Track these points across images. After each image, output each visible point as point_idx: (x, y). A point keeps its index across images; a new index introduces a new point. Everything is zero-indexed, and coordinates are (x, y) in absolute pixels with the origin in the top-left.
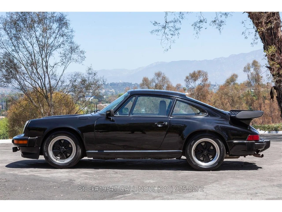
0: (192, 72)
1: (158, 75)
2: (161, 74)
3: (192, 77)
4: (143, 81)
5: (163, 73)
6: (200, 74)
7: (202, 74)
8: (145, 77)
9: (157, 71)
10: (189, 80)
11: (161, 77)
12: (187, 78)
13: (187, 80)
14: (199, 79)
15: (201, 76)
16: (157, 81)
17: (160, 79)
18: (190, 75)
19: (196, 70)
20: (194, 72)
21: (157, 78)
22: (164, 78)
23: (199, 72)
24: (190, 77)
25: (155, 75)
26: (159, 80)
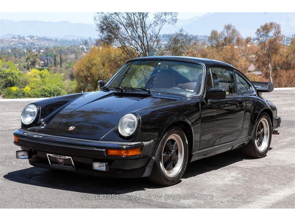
0: (263, 24)
1: (228, 27)
2: (231, 27)
3: (264, 30)
4: (211, 34)
5: (234, 26)
6: (272, 26)
7: (275, 26)
8: (213, 30)
9: (227, 24)
10: (260, 33)
11: (231, 30)
12: (258, 30)
13: (259, 33)
14: (271, 32)
15: (273, 29)
16: (226, 35)
17: (230, 31)
18: (261, 28)
19: (268, 22)
20: (266, 24)
21: (227, 31)
22: (234, 31)
23: (271, 24)
24: (261, 30)
25: (224, 28)
26: (229, 33)
